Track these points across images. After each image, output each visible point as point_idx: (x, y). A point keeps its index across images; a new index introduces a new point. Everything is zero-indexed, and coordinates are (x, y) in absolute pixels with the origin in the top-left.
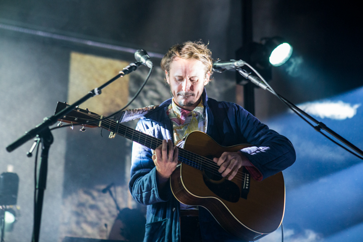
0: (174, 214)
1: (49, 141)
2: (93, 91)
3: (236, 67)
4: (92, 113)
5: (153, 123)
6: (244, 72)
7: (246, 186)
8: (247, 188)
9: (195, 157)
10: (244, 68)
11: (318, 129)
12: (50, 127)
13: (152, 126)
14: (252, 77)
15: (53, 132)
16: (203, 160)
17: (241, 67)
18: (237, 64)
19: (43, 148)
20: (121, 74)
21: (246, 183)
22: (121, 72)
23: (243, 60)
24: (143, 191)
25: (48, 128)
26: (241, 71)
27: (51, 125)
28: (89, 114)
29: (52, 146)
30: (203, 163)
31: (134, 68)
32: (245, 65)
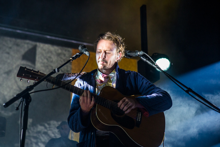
0: (93, 136)
1: (29, 100)
2: (55, 70)
3: (139, 55)
4: (41, 73)
5: (84, 82)
6: (144, 58)
7: (139, 119)
8: (139, 121)
9: (106, 101)
10: (144, 56)
11: (187, 92)
12: (30, 92)
13: (84, 84)
14: (148, 61)
15: (31, 94)
16: (111, 103)
17: (142, 55)
18: (139, 53)
19: (25, 105)
20: (71, 60)
21: (139, 118)
22: (71, 59)
23: (143, 51)
24: (74, 122)
25: (28, 93)
26: (142, 58)
27: (30, 91)
28: (39, 73)
29: (31, 103)
30: (111, 104)
31: (78, 56)
32: (144, 54)
